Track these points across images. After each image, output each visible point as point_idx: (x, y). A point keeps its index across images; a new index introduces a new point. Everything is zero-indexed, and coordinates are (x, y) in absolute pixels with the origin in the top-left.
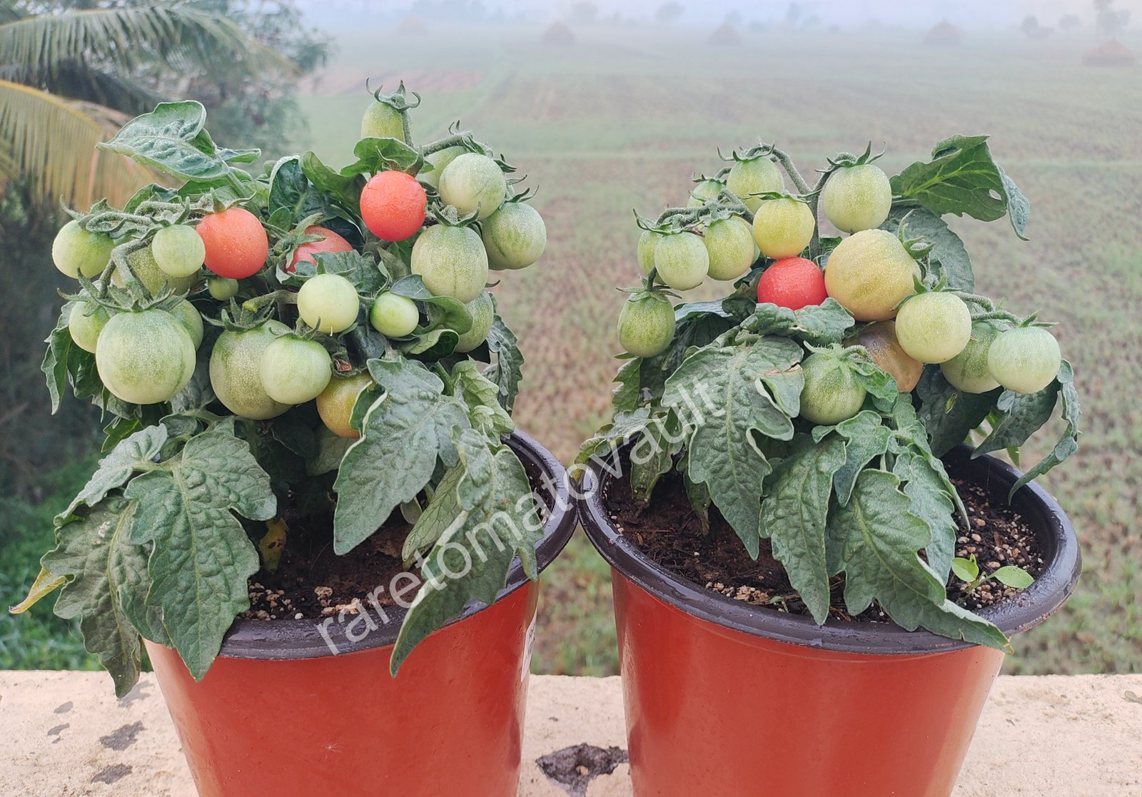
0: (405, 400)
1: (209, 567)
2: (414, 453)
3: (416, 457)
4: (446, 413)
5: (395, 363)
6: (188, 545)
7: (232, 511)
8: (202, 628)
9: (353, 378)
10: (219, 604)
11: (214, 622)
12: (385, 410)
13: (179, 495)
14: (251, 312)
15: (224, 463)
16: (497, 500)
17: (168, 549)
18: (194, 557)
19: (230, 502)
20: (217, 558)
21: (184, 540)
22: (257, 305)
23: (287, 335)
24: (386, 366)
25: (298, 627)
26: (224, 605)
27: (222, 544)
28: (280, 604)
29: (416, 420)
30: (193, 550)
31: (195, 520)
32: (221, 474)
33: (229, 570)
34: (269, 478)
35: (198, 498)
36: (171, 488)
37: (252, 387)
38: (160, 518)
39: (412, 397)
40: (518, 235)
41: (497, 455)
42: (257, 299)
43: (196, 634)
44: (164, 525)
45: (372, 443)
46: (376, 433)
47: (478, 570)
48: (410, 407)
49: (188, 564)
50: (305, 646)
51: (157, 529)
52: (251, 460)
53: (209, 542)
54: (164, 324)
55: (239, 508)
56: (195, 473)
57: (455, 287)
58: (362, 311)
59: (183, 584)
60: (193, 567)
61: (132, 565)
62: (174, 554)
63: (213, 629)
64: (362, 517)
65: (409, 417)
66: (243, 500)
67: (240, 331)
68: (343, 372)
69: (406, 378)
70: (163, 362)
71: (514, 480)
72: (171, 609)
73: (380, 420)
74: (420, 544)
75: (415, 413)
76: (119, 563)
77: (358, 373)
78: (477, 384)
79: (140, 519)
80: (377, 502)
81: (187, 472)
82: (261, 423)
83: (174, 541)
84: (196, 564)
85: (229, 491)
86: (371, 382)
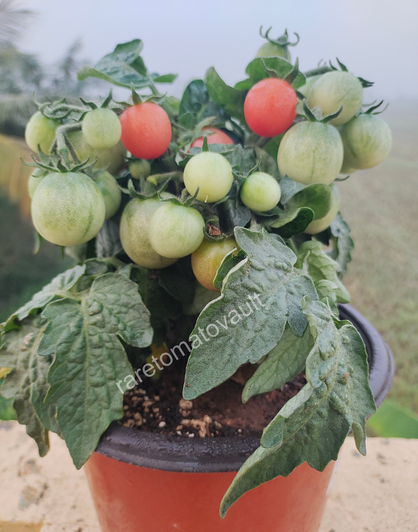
0: (262, 267)
1: (97, 379)
2: (265, 317)
3: (267, 321)
4: (297, 284)
5: (259, 234)
6: (82, 360)
7: (118, 336)
8: (86, 427)
9: (221, 241)
10: (100, 410)
11: (95, 423)
12: (244, 273)
13: (82, 320)
14: (152, 185)
15: (118, 298)
16: (338, 374)
17: (66, 362)
18: (86, 370)
19: (118, 330)
20: (104, 372)
21: (80, 355)
22: (158, 180)
23: (171, 200)
24: (251, 235)
25: (155, 441)
26: (104, 412)
27: (109, 362)
28: (151, 411)
29: (269, 286)
30: (86, 364)
31: (90, 341)
32: (115, 307)
33: (111, 383)
34: (149, 314)
35: (95, 324)
36: (77, 313)
37: (145, 242)
38: (64, 335)
39: (269, 265)
40: (369, 138)
41: (341, 330)
42: (158, 176)
43: (80, 432)
44: (65, 342)
45: (229, 301)
46: (233, 293)
47: (312, 438)
48: (266, 275)
49: (81, 375)
50: (158, 458)
51: (60, 344)
52: (138, 298)
53: (99, 359)
54: (81, 182)
55: (124, 335)
56: (95, 303)
57: (312, 172)
58: (234, 187)
59: (75, 390)
60: (84, 378)
61: (42, 369)
62: (71, 365)
63: (94, 429)
64: (211, 367)
65: (265, 283)
66: (129, 329)
67: (142, 198)
68: (213, 236)
69: (265, 247)
70: (75, 212)
71: (353, 354)
72: (63, 409)
73: (239, 282)
74: (258, 391)
75: (270, 280)
76: (34, 365)
77: (225, 237)
78: (321, 260)
79: (49, 335)
80: (226, 357)
81: (90, 302)
82: (152, 271)
83: (72, 355)
84: (87, 376)
85: (119, 321)
86: (236, 249)
